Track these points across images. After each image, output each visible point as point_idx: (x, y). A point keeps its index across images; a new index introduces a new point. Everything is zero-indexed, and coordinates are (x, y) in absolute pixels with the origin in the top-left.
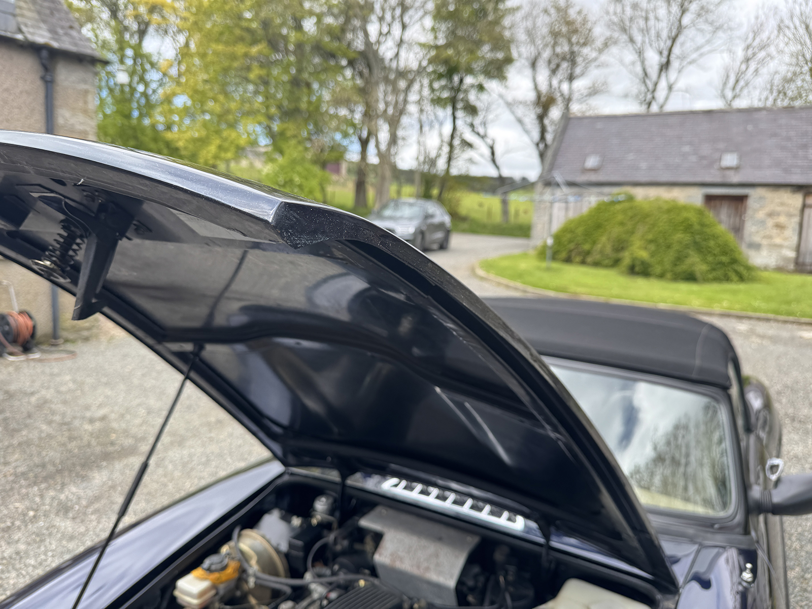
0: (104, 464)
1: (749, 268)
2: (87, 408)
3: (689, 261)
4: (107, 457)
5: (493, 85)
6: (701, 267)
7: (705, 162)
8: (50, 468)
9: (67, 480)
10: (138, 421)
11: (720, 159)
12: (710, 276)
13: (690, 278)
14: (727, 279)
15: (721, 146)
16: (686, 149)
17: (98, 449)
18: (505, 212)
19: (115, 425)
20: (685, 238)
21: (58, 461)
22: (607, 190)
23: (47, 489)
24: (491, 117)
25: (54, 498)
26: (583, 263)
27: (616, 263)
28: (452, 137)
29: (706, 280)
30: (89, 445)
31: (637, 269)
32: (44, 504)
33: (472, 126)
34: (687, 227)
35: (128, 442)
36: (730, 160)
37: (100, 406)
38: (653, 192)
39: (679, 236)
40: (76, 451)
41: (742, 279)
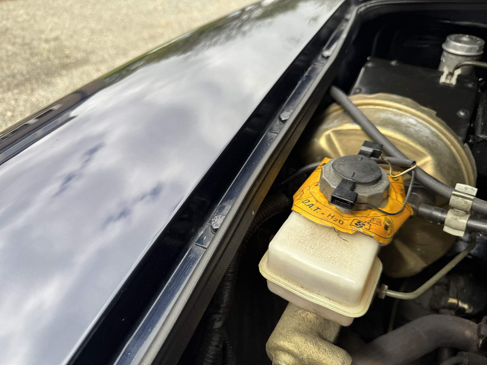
0: (64, 72)
2: (42, 32)
4: (65, 67)
8: (19, 77)
9: (35, 86)
10: (84, 40)
17: (57, 62)
19: (67, 43)
21: (25, 72)
23: (20, 93)
25: (27, 100)
30: (48, 59)
32: (18, 106)
35: (80, 55)
37: (51, 30)
40: (39, 63)
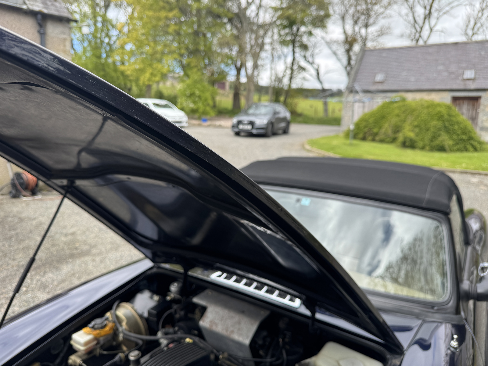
0: (70, 260)
1: (480, 143)
2: (64, 227)
3: (440, 139)
4: (72, 256)
5: (318, 32)
6: (448, 142)
7: (453, 76)
9: (47, 270)
10: (92, 236)
11: (463, 74)
12: (455, 148)
13: (442, 149)
14: (466, 150)
15: (464, 65)
16: (441, 68)
17: (68, 252)
18: (326, 110)
19: (79, 238)
20: (439, 124)
21: (44, 259)
22: (389, 95)
23: (35, 275)
24: (317, 51)
25: (39, 280)
26: (373, 140)
27: (393, 140)
28: (293, 64)
29: (452, 151)
30: (63, 249)
31: (407, 144)
32: (32, 284)
33: (305, 57)
34: (440, 117)
35: (85, 248)
36: (469, 74)
37: (72, 227)
38: (418, 96)
39: (434, 123)
40: (55, 253)
41: (475, 149)
